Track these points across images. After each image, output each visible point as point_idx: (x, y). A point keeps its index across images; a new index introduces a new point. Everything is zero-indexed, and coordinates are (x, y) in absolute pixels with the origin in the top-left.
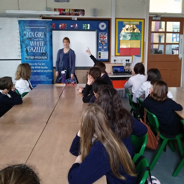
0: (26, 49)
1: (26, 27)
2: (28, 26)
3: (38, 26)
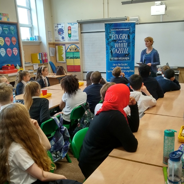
0: (111, 51)
1: (111, 30)
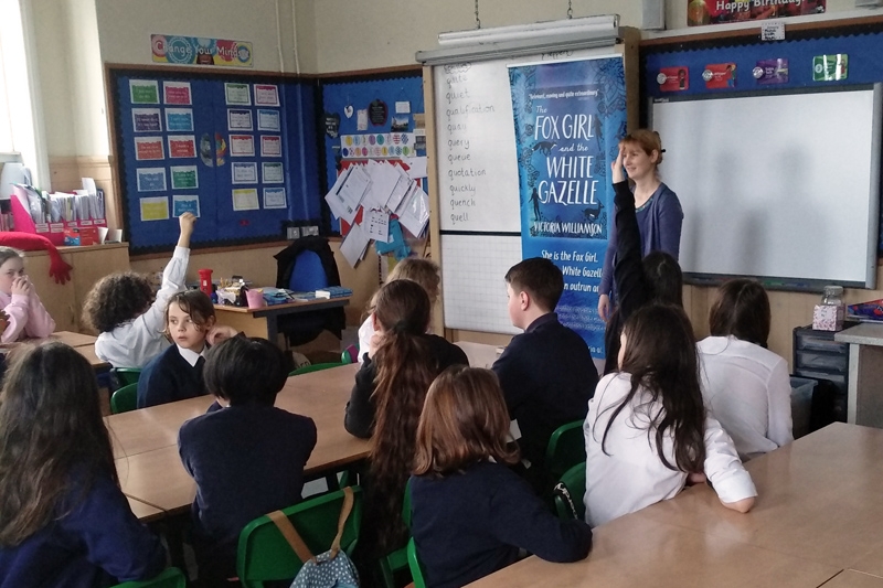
0: (531, 191)
1: (532, 96)
2: (540, 92)
3: (574, 89)
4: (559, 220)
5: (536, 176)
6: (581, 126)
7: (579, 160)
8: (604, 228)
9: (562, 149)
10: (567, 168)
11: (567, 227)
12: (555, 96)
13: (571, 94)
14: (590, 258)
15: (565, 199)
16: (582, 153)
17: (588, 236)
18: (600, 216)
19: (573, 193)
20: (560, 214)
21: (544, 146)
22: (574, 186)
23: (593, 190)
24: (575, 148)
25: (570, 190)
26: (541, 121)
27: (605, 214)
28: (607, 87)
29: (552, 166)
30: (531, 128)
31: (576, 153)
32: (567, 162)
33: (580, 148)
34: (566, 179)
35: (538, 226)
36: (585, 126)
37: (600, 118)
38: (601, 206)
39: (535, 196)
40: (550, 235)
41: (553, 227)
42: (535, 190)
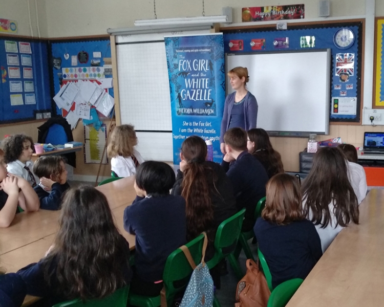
0: (177, 94)
1: (177, 51)
2: (181, 49)
3: (199, 48)
4: (192, 107)
5: (179, 87)
6: (202, 65)
7: (202, 81)
8: (215, 111)
9: (193, 75)
10: (195, 84)
11: (195, 111)
12: (189, 51)
13: (197, 50)
14: (208, 124)
15: (195, 98)
16: (203, 77)
17: (207, 115)
18: (213, 105)
19: (199, 96)
20: (192, 105)
21: (184, 74)
22: (199, 92)
23: (209, 94)
24: (200, 75)
25: (197, 94)
26: (182, 62)
27: (215, 105)
28: (215, 48)
29: (187, 83)
30: (176, 66)
31: (199, 77)
32: (196, 81)
33: (202, 75)
34: (195, 88)
35: (181, 110)
36: (205, 65)
37: (212, 62)
38: (213, 101)
39: (179, 96)
40: (187, 114)
41: (189, 111)
42: (179, 94)
